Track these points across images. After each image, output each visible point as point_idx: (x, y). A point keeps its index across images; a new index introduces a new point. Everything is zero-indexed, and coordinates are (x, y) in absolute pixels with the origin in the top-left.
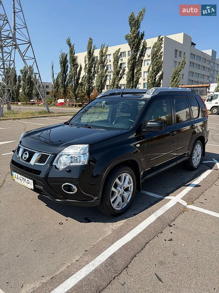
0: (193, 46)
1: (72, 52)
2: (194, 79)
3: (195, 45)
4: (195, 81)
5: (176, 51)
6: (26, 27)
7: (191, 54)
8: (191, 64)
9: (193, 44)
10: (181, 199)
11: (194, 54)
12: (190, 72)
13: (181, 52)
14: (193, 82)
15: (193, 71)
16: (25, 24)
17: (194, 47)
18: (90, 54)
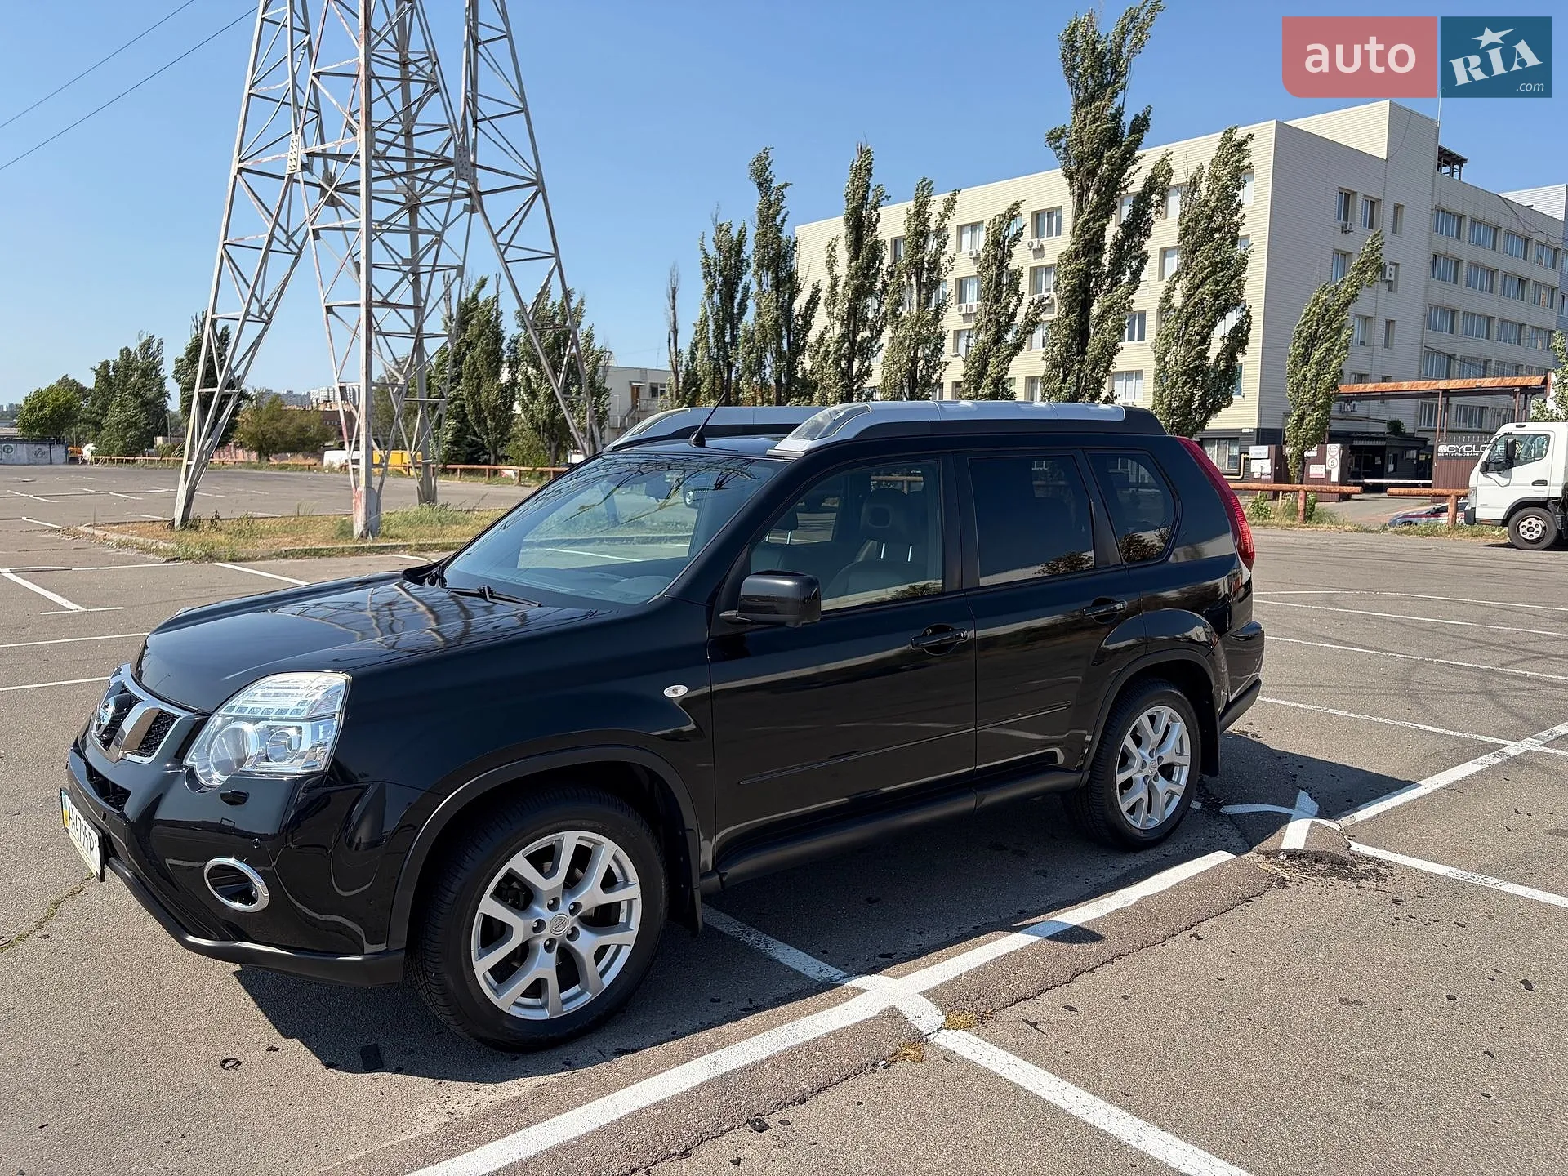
0: (1446, 169)
1: (770, 216)
2: (1462, 345)
3: (1461, 161)
4: (1463, 360)
5: (1347, 196)
6: (525, 110)
7: (1440, 210)
8: (1441, 263)
9: (1449, 159)
10: (924, 994)
11: (1458, 210)
12: (1432, 309)
13: (1373, 204)
14: (1456, 367)
15: (1453, 304)
16: (523, 99)
17: (1456, 175)
18: (860, 226)
